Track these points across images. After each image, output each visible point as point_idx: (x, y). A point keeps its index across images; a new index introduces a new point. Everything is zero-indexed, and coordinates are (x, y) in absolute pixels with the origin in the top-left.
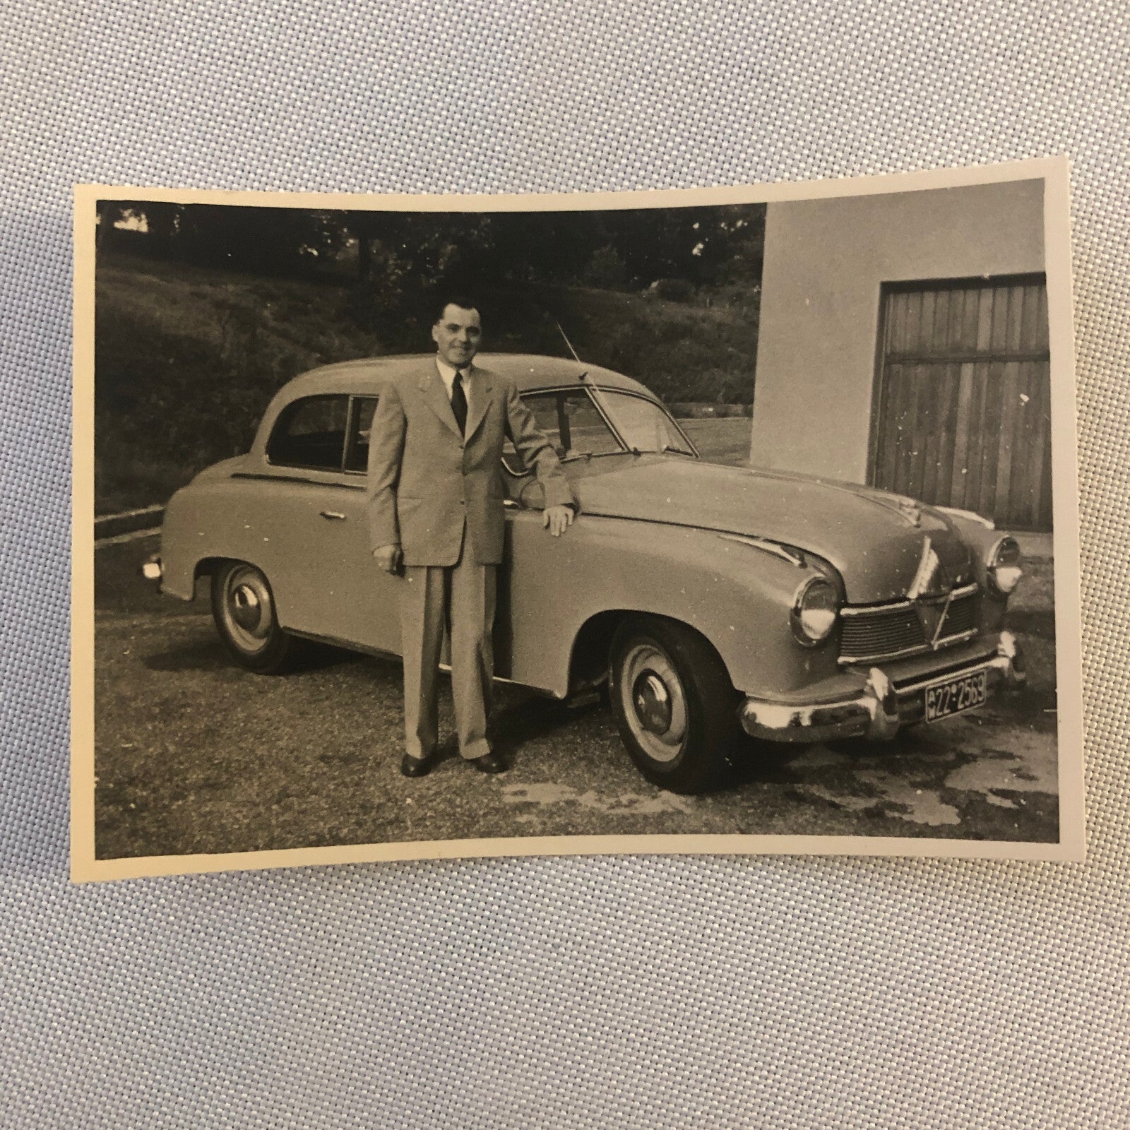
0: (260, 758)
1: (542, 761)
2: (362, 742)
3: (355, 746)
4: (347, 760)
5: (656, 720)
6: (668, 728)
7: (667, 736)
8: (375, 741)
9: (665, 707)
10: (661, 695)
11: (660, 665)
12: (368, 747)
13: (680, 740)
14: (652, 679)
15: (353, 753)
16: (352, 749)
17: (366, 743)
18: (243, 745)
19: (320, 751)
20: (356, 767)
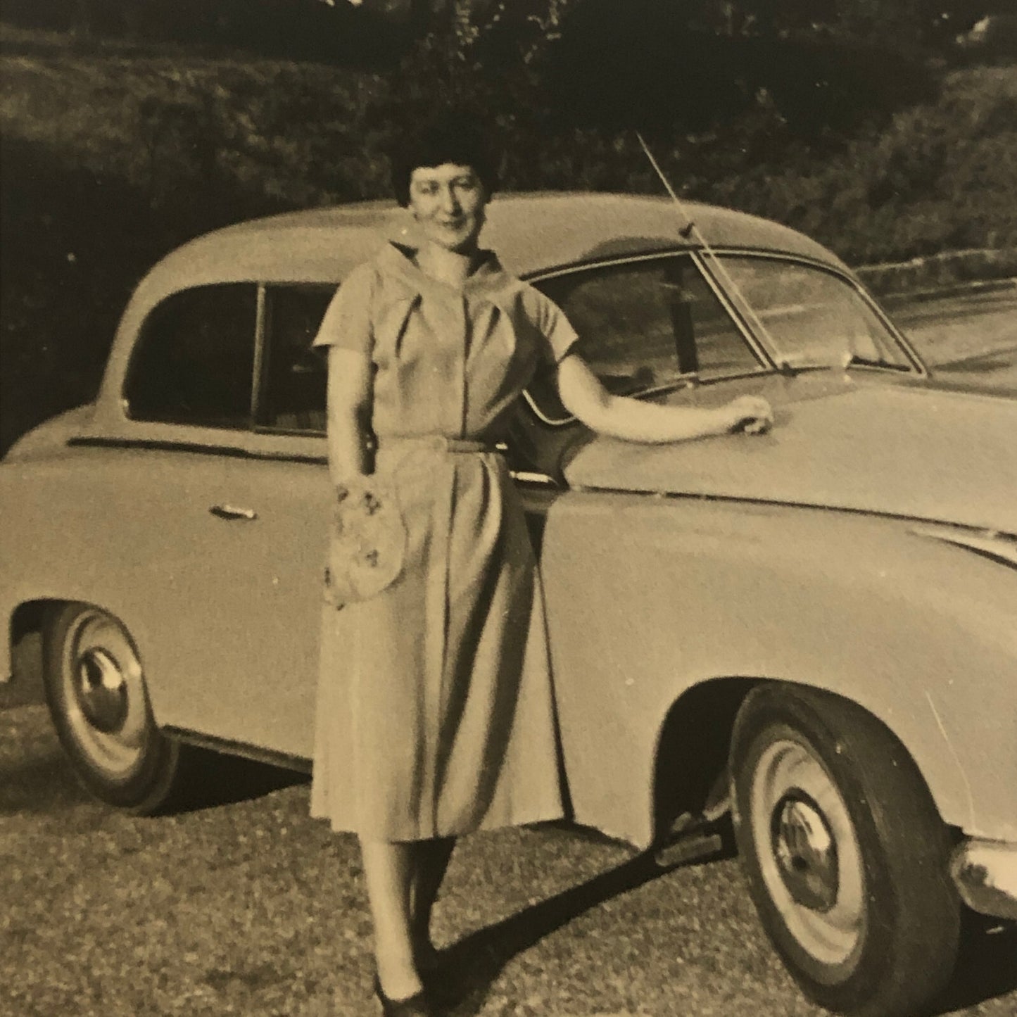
0: (96, 984)
1: (617, 971)
2: (289, 944)
3: (275, 951)
4: (255, 980)
5: (815, 884)
6: (834, 901)
7: (833, 913)
8: (316, 942)
9: (824, 860)
10: (819, 841)
11: (817, 782)
12: (302, 953)
13: (857, 924)
14: (802, 807)
15: (268, 967)
16: (266, 956)
17: (296, 947)
18: (71, 958)
19: (210, 963)
20: (271, 993)
